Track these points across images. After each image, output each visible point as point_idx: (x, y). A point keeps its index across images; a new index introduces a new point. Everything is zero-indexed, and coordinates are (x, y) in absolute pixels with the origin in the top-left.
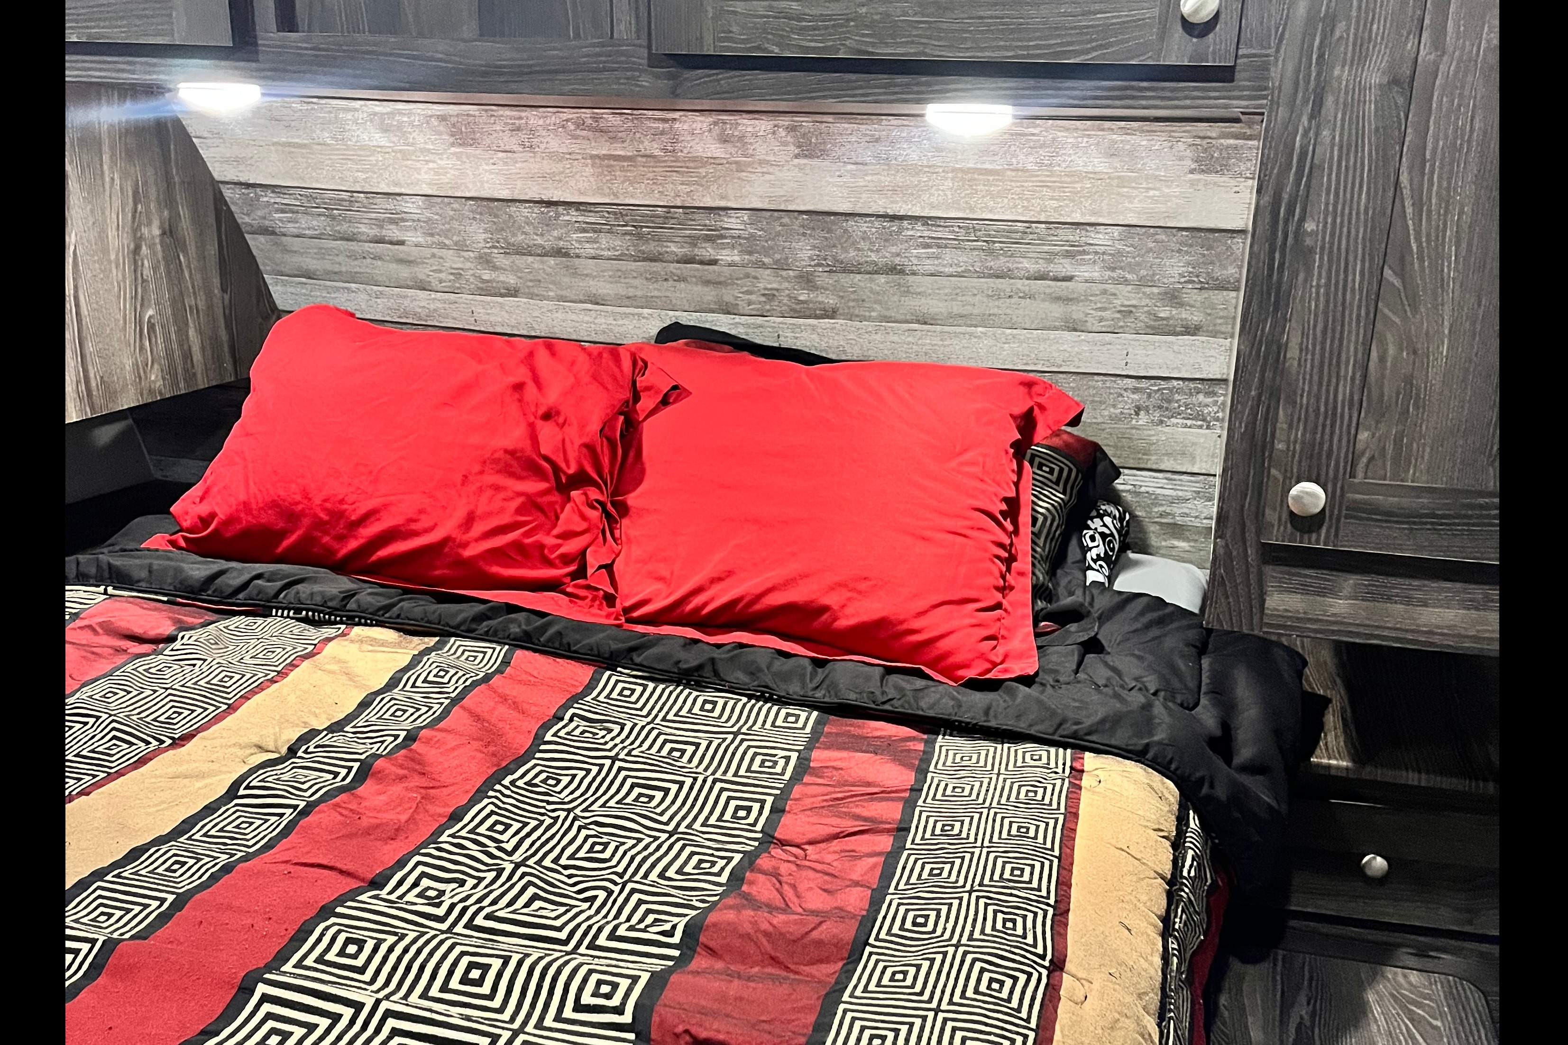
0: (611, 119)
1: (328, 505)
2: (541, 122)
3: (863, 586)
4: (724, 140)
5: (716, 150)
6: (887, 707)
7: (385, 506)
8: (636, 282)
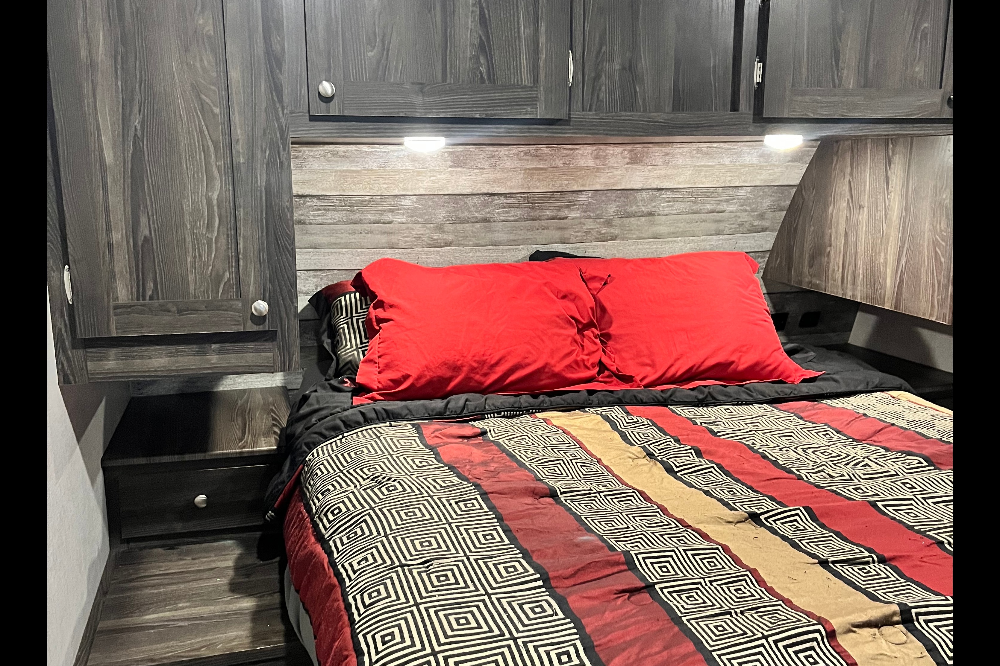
0: (545, 149)
1: (476, 358)
2: (507, 153)
3: (744, 349)
4: (597, 158)
5: (591, 162)
6: (792, 395)
7: (509, 353)
8: (522, 232)
